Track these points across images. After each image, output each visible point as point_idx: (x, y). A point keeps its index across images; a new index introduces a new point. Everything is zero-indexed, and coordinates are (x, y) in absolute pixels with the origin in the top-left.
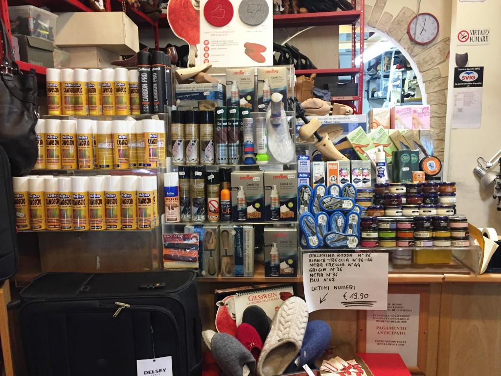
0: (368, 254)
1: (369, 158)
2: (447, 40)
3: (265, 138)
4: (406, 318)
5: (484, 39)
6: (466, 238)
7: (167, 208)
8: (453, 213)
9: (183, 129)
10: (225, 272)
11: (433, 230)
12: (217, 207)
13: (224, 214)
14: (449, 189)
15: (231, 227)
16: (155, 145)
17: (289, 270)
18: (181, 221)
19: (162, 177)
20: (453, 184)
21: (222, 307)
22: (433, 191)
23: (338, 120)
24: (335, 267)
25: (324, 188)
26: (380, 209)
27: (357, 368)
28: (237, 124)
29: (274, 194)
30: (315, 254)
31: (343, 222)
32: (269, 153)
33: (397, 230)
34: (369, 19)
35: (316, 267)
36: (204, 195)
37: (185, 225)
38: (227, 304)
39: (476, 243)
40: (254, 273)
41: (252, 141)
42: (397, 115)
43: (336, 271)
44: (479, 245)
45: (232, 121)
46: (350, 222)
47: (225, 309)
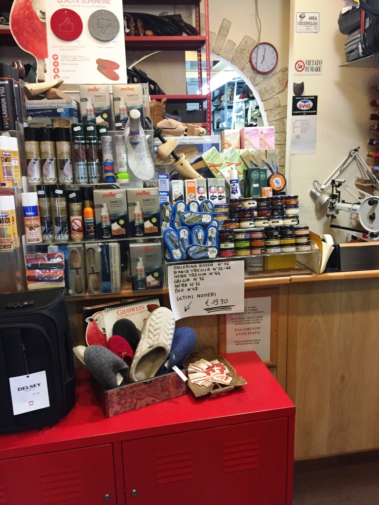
0: (227, 262)
1: (223, 177)
2: (285, 70)
3: (124, 156)
4: (260, 319)
5: (318, 70)
6: (308, 244)
7: (27, 229)
8: (296, 223)
9: (38, 147)
10: (92, 290)
11: (281, 238)
12: (80, 225)
13: (88, 233)
14: (293, 202)
15: (96, 245)
16: (9, 163)
17: (155, 283)
18: (44, 241)
19: (19, 198)
20: (296, 197)
21: (92, 322)
22: (280, 204)
23: (193, 141)
24: (198, 277)
25: (184, 205)
26: (235, 222)
27: (220, 366)
28: (95, 141)
29: (137, 210)
30: (179, 266)
31: (203, 235)
32: (129, 171)
33: (251, 240)
34: (213, 46)
35: (180, 279)
36: (66, 213)
37: (48, 245)
38: (96, 320)
39: (316, 247)
40: (121, 289)
41: (112, 160)
42: (246, 136)
43: (198, 280)
44: (318, 248)
45: (90, 139)
46: (209, 235)
47: (95, 324)
